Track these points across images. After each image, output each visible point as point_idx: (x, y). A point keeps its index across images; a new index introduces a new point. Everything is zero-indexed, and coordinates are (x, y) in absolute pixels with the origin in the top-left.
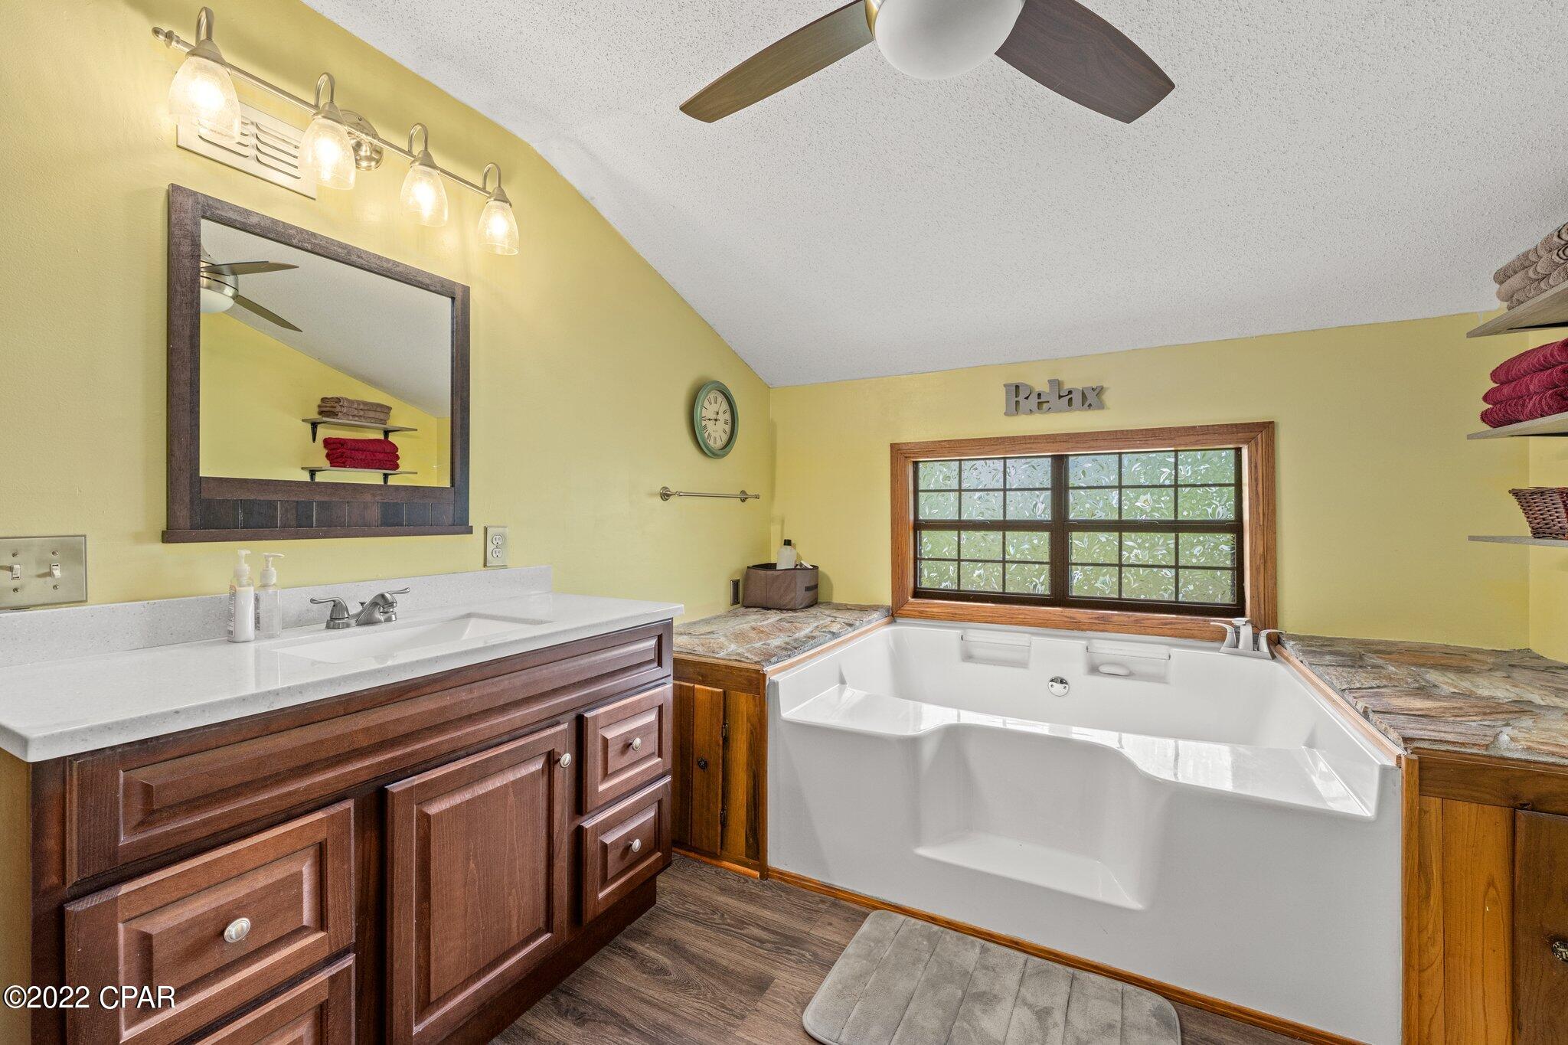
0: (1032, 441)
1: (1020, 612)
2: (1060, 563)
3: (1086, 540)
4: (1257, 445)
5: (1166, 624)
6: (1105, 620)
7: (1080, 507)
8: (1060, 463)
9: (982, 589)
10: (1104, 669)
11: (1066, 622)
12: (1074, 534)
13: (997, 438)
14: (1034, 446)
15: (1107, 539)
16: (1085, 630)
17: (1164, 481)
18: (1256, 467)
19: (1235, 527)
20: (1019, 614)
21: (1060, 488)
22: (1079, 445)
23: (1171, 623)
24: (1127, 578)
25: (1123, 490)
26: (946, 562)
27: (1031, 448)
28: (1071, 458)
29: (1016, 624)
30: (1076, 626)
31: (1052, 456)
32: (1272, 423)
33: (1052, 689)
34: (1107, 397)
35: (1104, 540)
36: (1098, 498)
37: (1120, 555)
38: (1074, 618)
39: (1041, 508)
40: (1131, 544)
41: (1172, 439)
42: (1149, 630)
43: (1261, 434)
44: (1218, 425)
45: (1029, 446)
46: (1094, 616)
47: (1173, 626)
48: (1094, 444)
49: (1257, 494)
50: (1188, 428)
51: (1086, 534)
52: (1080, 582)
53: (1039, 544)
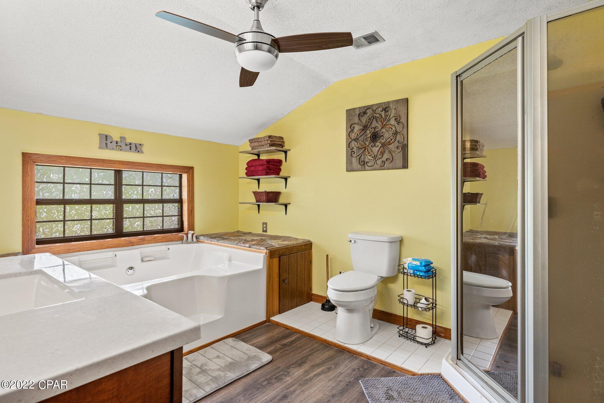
0: (113, 163)
1: (106, 242)
2: (119, 218)
3: (130, 207)
4: (189, 174)
5: (164, 238)
6: (143, 240)
7: (128, 193)
8: (118, 174)
9: (79, 235)
10: (145, 259)
11: (128, 243)
12: (125, 205)
13: (95, 159)
14: (113, 165)
15: (139, 206)
16: (134, 245)
17: (158, 184)
18: (189, 181)
19: (180, 201)
20: (105, 243)
21: (118, 184)
22: (133, 167)
23: (165, 237)
24: (146, 222)
25: (144, 187)
26: (56, 223)
27: (112, 166)
28: (123, 171)
29: (104, 248)
30: (132, 244)
31: (115, 170)
32: (193, 167)
33: (128, 273)
34: (144, 149)
35: (138, 207)
36: (134, 190)
37: (144, 213)
38: (130, 241)
39: (109, 193)
40: (148, 208)
41: (166, 169)
42: (158, 241)
43: (190, 170)
44: (179, 166)
45: (111, 165)
46: (139, 239)
47: (166, 238)
48: (139, 167)
49: (190, 190)
50: (171, 165)
51: (131, 205)
52: (128, 226)
53: (108, 210)
